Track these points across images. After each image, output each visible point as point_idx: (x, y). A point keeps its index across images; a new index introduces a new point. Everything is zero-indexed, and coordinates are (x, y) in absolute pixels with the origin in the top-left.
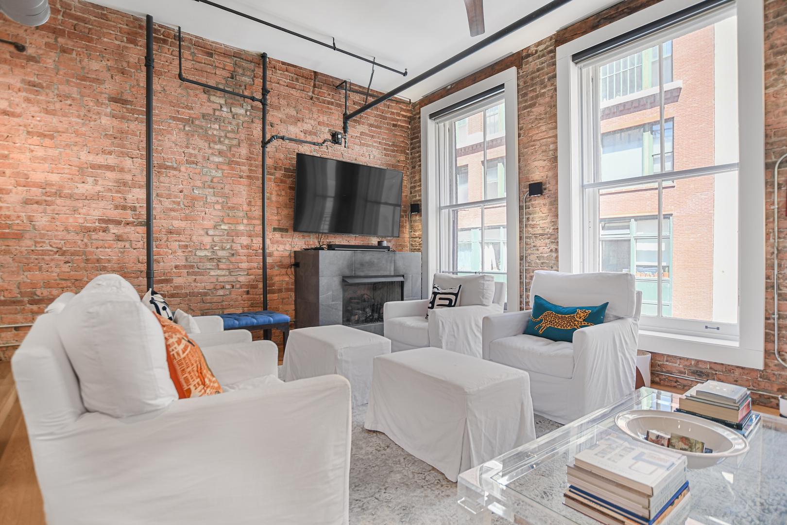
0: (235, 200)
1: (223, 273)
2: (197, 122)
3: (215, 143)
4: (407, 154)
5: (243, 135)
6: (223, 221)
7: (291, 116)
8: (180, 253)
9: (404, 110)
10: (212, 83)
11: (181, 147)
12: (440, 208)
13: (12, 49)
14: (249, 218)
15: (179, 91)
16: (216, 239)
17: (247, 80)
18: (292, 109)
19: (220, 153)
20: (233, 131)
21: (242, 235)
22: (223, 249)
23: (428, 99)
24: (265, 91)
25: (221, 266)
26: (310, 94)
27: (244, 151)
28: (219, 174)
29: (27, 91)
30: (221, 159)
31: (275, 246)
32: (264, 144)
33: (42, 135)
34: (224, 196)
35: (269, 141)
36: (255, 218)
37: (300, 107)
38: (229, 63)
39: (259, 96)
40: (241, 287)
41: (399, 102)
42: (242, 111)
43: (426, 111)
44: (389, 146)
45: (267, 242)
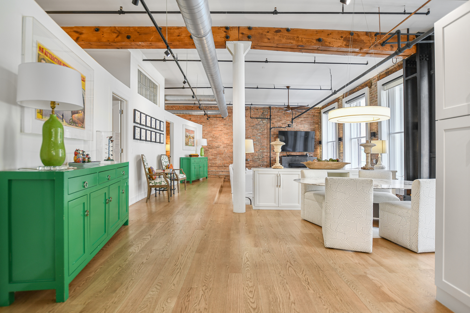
0: (263, 144)
1: (260, 162)
2: (255, 126)
3: (259, 130)
4: (319, 124)
5: (265, 127)
6: (260, 149)
7: (279, 120)
8: (251, 157)
9: (317, 111)
10: (258, 117)
11: (251, 132)
12: (328, 142)
13: (222, 118)
14: (267, 148)
15: (251, 119)
16: (259, 154)
17: (266, 113)
18: (279, 118)
19: (260, 133)
20: (263, 127)
21: (265, 152)
22: (260, 156)
23: (323, 107)
24: (270, 116)
25: (260, 160)
26: (284, 113)
27: (266, 131)
28: (260, 138)
29: (224, 126)
30: (260, 134)
31: (274, 155)
32: (270, 129)
33: (226, 134)
34: (261, 143)
35: (271, 129)
36: (268, 148)
37: (281, 117)
38: (262, 110)
39: (269, 117)
40: (265, 166)
41: (316, 108)
42: (265, 121)
43: (323, 111)
44: (312, 123)
45: (271, 154)
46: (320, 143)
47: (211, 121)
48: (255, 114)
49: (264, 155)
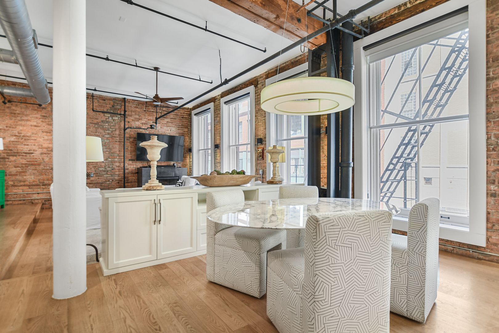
0: (114, 150)
1: (109, 176)
2: (100, 124)
3: (106, 130)
4: (189, 128)
5: (117, 127)
6: (109, 158)
7: (137, 118)
8: (93, 169)
9: (186, 111)
10: (105, 110)
11: (94, 133)
12: (199, 150)
13: (38, 106)
14: (119, 156)
15: (93, 113)
16: (106, 164)
17: (119, 107)
18: (137, 116)
19: (108, 134)
20: (113, 126)
21: (117, 162)
22: (109, 167)
23: (195, 108)
24: (125, 111)
25: (108, 173)
26: (144, 109)
27: (117, 132)
28: (108, 141)
29: (42, 118)
30: (108, 136)
31: (130, 166)
32: (125, 130)
33: (47, 132)
36: (121, 156)
37: (140, 114)
38: (112, 102)
39: (123, 113)
40: (116, 181)
41: (185, 108)
42: (117, 118)
43: (194, 112)
44: (180, 126)
45: (126, 165)
46: (190, 150)
47: (14, 108)
48: (101, 106)
49: (114, 166)
